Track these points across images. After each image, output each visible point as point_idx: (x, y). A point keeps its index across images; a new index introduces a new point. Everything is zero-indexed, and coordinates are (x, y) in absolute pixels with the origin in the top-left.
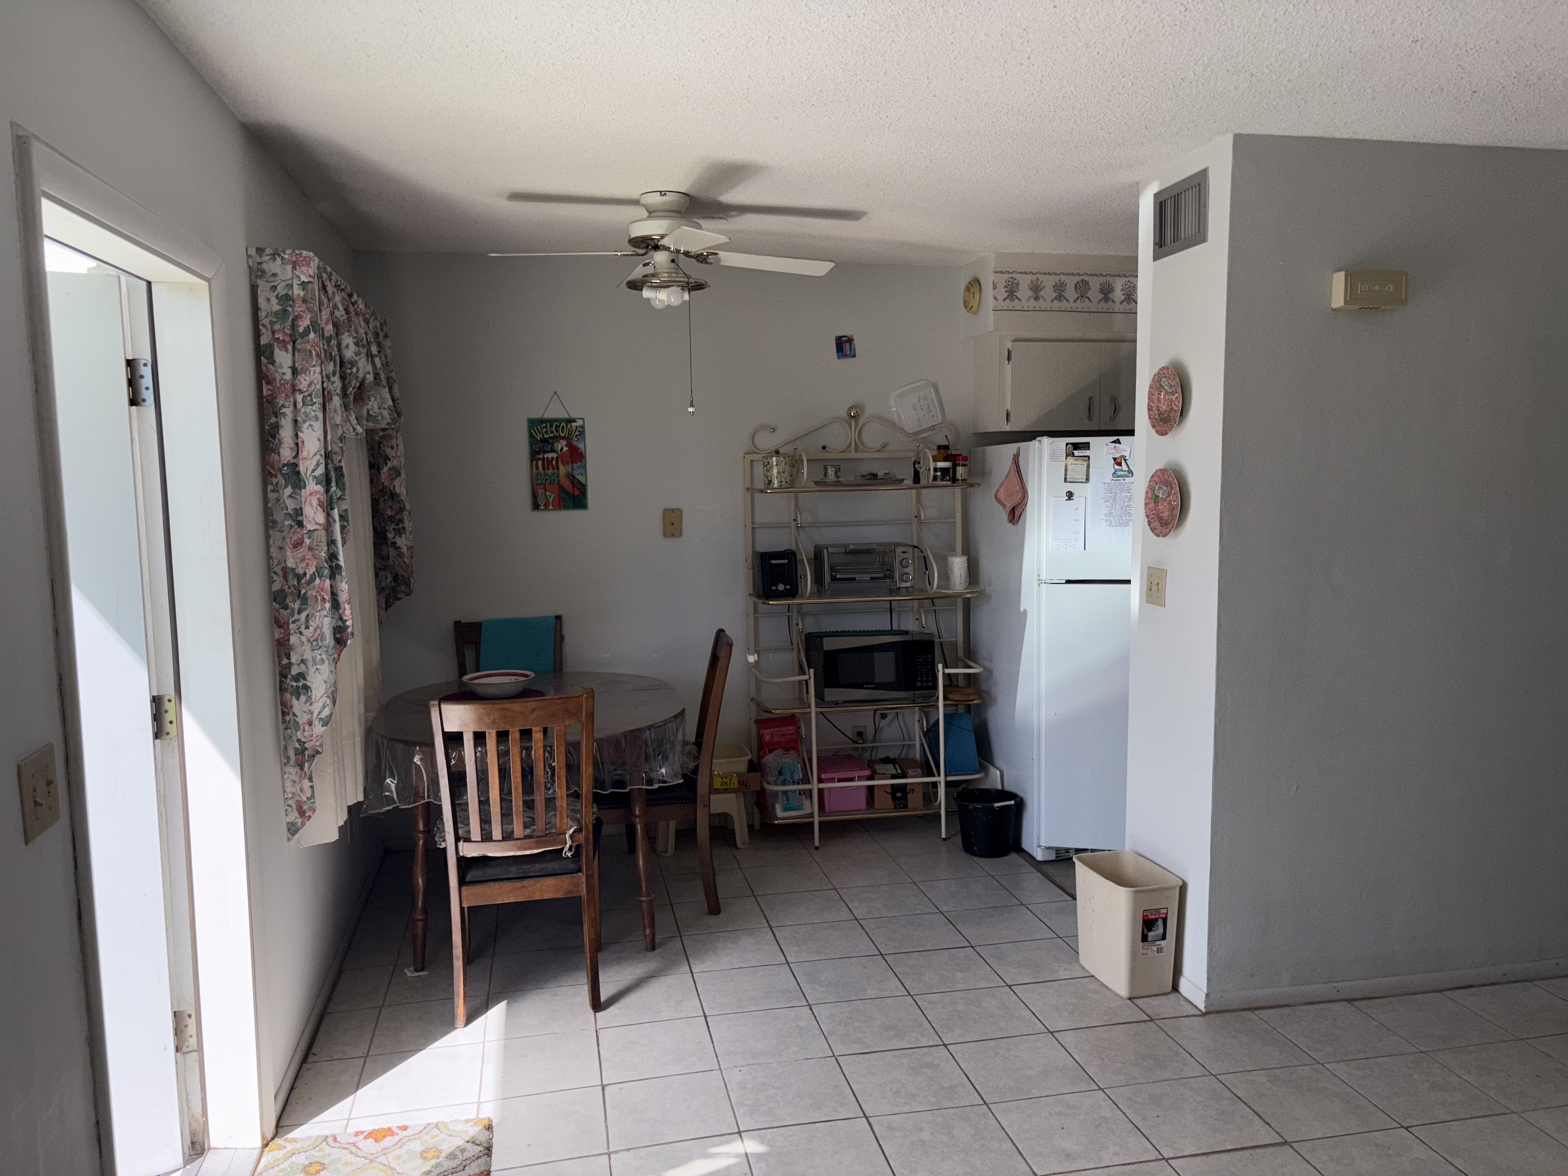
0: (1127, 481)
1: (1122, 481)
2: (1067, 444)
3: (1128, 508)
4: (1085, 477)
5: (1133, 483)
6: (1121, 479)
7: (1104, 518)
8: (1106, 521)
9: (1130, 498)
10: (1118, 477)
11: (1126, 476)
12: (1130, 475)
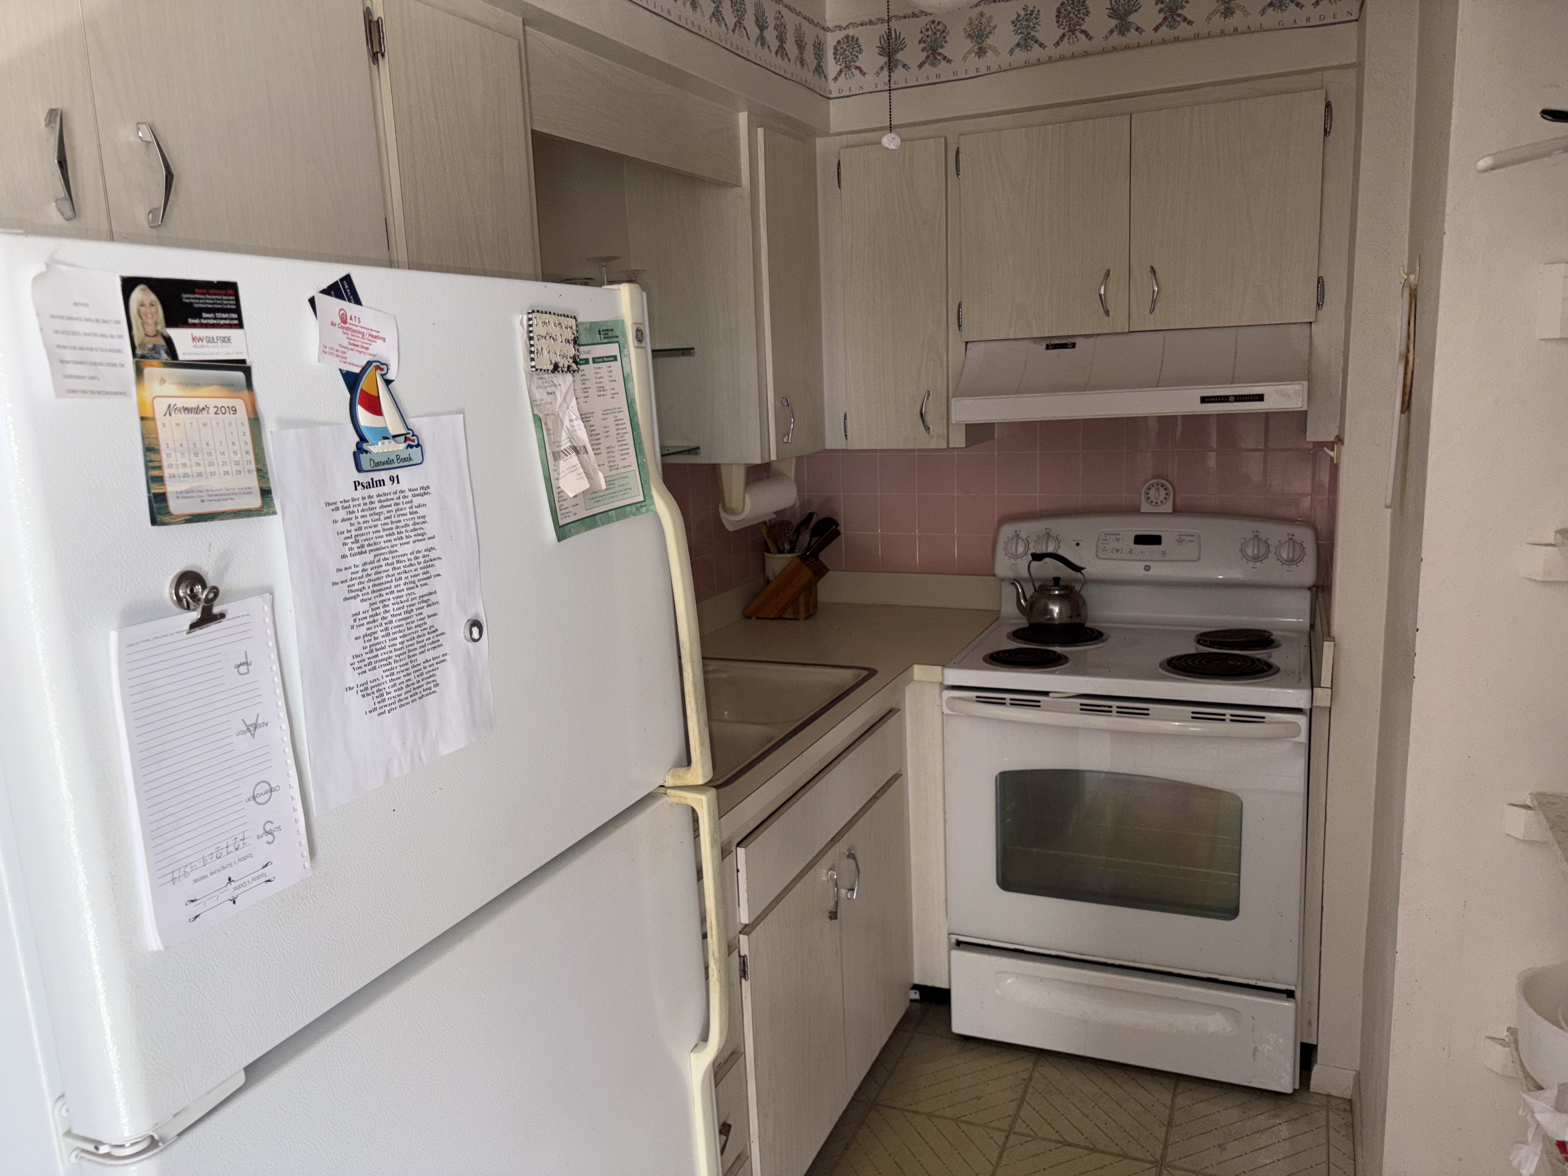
0: (404, 485)
1: (388, 488)
2: (129, 285)
3: (426, 611)
4: (253, 482)
5: (425, 491)
6: (384, 475)
7: (353, 678)
8: (365, 690)
9: (429, 563)
10: (379, 466)
11: (406, 462)
12: (415, 453)
